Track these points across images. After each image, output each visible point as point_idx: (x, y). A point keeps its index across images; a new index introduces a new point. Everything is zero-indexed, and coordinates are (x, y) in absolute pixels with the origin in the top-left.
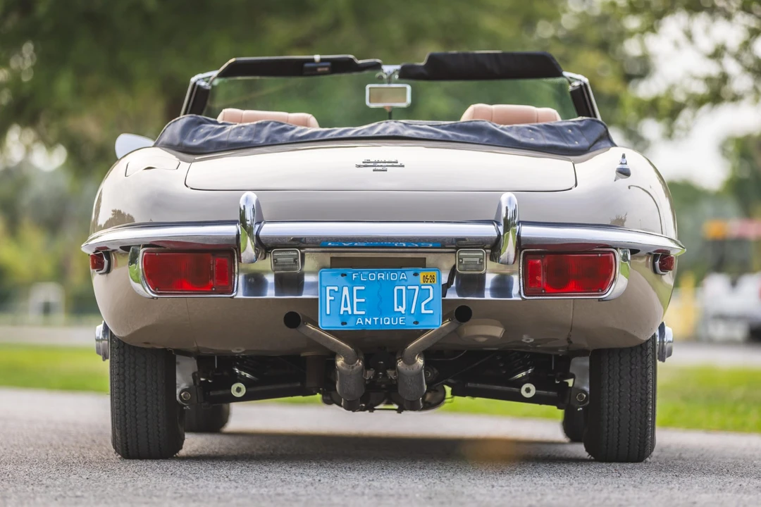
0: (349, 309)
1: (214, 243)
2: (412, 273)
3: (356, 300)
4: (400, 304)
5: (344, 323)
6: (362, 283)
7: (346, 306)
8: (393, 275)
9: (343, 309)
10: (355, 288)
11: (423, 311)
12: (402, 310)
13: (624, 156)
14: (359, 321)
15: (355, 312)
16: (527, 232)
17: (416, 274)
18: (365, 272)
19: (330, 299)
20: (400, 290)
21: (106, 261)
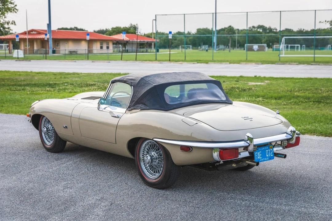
0: (259, 157)
3: (260, 155)
4: (267, 154)
8: (266, 148)
10: (260, 152)
11: (271, 156)
12: (268, 156)
14: (261, 160)
17: (269, 147)
18: (261, 148)
19: (256, 156)
20: (267, 151)
21: (191, 149)
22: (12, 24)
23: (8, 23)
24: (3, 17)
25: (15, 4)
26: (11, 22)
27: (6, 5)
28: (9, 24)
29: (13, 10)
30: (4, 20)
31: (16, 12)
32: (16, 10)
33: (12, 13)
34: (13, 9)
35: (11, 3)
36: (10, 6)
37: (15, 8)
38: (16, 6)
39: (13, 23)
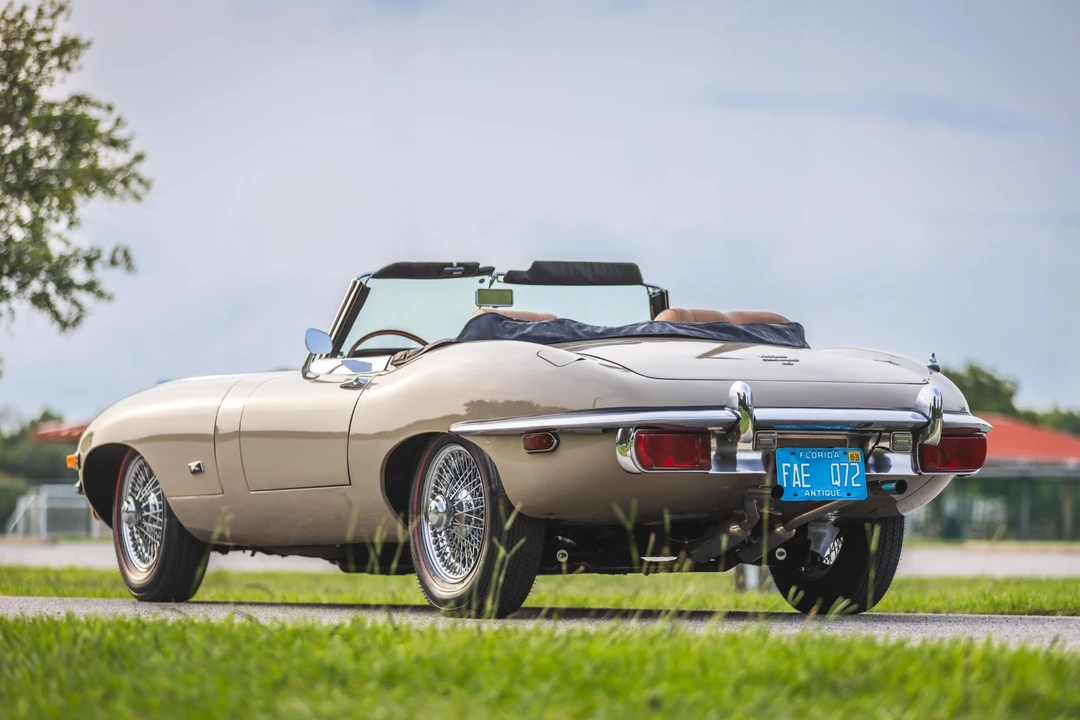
0: (799, 483)
1: (699, 426)
2: (842, 452)
3: (803, 475)
4: (836, 479)
5: (796, 495)
6: (807, 461)
7: (797, 480)
8: (829, 454)
9: (795, 483)
10: (802, 465)
11: (854, 485)
12: (838, 483)
13: (933, 355)
14: (807, 493)
15: (804, 486)
16: (947, 418)
17: (845, 453)
18: (809, 450)
19: (785, 473)
20: (835, 467)
21: (555, 441)
22: (113, 262)
23: (90, 261)
24: (64, 220)
25: (136, 147)
26: (106, 256)
27: (87, 155)
28: (97, 266)
29: (125, 182)
30: (68, 243)
31: (137, 197)
32: (140, 181)
33: (115, 202)
34: (120, 177)
35: (113, 143)
36: (108, 159)
37: (135, 175)
38: (139, 158)
39: (119, 256)
